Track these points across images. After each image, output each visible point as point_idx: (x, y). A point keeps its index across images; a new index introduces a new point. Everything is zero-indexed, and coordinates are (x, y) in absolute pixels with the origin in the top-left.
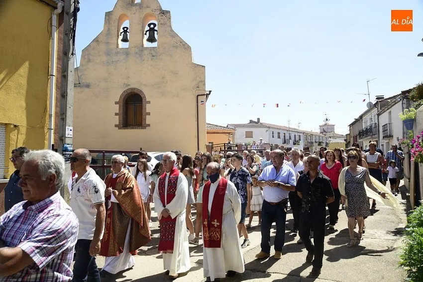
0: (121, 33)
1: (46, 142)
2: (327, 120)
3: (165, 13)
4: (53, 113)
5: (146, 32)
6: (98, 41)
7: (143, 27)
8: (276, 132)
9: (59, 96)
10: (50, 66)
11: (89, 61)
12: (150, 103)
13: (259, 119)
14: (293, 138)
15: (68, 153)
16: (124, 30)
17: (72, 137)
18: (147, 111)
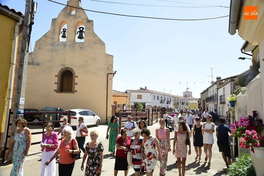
0: (62, 32)
1: (6, 107)
2: (188, 89)
3: (90, 22)
4: (12, 88)
5: (78, 32)
6: (46, 36)
7: (76, 30)
8: (156, 96)
9: (17, 78)
10: (12, 58)
11: (40, 48)
12: (77, 77)
13: (146, 87)
14: (167, 100)
15: (20, 115)
16: (64, 31)
17: (24, 104)
18: (76, 82)
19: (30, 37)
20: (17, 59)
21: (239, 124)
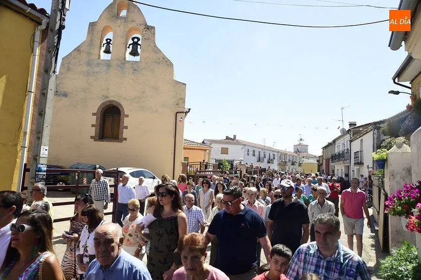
0: (104, 44)
1: (18, 160)
2: (301, 140)
3: (150, 29)
4: (28, 131)
5: (130, 45)
6: (79, 50)
7: (127, 40)
8: (251, 149)
9: (36, 114)
10: (29, 82)
11: (69, 69)
12: (128, 117)
13: (235, 136)
14: (267, 157)
15: (41, 173)
16: (107, 42)
17: (47, 156)
18: (125, 125)
19: (58, 50)
20: (36, 83)
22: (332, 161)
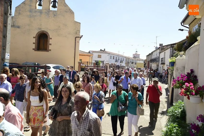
0: (38, 1)
2: (137, 52)
5: (52, 2)
6: (24, 4)
8: (112, 56)
9: (2, 36)
11: (19, 14)
12: (51, 39)
13: (105, 49)
14: (120, 60)
17: (9, 59)
18: (50, 43)
19: (11, 2)
21: (180, 79)
22: (151, 62)
